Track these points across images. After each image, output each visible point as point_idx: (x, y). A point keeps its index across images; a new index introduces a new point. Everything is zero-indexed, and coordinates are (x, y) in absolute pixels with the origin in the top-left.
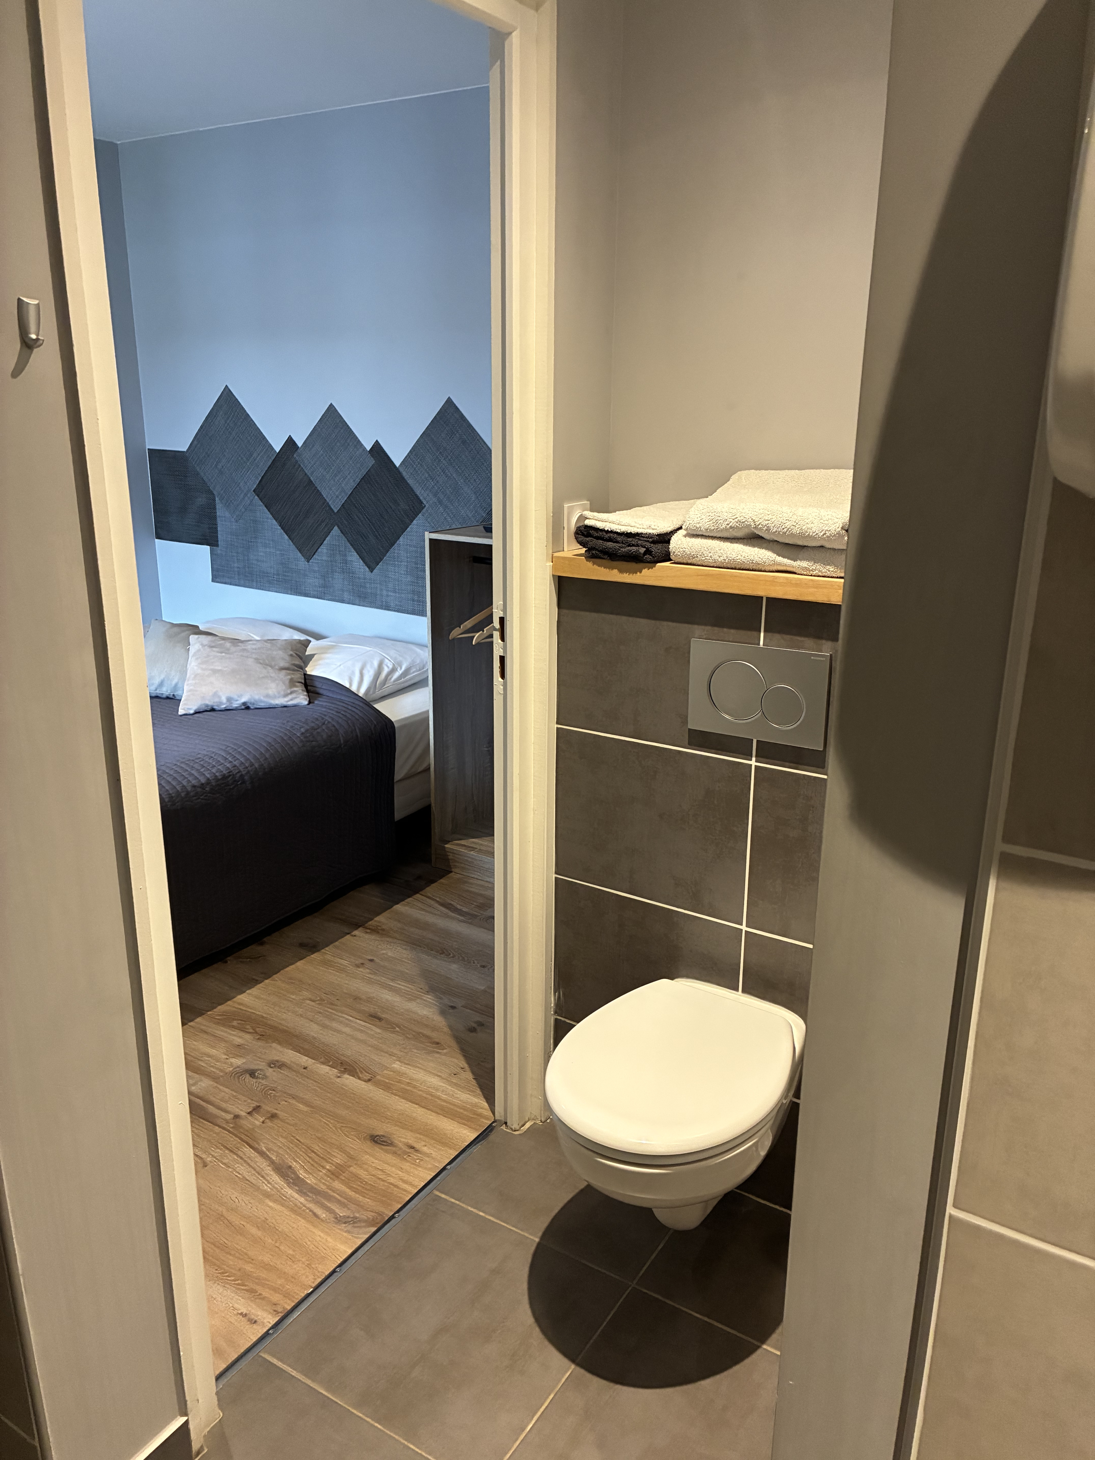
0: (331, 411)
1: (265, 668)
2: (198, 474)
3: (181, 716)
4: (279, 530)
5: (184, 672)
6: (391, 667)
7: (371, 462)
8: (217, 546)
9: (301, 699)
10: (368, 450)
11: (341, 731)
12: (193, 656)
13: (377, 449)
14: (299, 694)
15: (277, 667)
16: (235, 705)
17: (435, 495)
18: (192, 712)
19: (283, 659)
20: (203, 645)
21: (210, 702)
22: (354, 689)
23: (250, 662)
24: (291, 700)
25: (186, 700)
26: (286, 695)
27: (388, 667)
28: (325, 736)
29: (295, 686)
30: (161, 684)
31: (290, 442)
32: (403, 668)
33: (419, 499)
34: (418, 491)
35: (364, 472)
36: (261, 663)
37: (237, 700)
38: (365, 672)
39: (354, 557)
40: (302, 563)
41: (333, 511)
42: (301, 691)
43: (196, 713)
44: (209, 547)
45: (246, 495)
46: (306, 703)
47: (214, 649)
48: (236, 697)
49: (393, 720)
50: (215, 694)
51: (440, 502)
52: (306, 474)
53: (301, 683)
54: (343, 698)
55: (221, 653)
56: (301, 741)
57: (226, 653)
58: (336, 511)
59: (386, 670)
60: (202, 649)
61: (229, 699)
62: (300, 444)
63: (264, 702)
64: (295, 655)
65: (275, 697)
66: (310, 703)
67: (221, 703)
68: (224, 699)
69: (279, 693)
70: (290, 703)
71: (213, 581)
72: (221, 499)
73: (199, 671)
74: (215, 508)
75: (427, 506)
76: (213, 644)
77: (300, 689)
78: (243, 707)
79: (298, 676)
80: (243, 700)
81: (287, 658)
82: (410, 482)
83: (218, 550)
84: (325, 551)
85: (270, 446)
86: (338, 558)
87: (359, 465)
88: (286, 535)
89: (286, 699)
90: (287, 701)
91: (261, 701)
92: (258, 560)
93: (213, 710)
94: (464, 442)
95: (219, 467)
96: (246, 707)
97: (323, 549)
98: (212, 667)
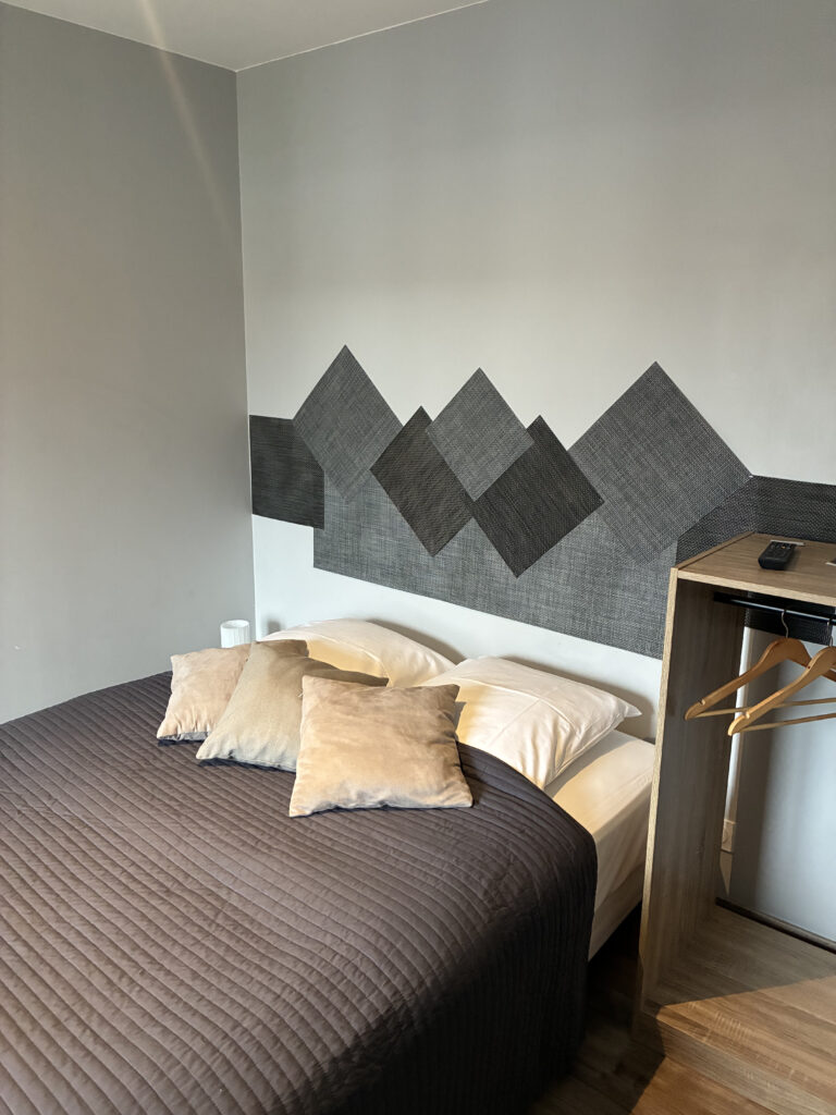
0: (479, 378)
1: (409, 743)
2: (305, 445)
3: (292, 818)
4: (400, 518)
5: (295, 738)
6: (568, 729)
7: (529, 443)
8: (322, 527)
9: (461, 798)
10: (526, 427)
11: (535, 876)
12: (308, 716)
13: (540, 428)
14: (457, 789)
15: (424, 741)
16: (369, 803)
17: (621, 489)
18: (308, 812)
19: (432, 726)
20: (322, 700)
21: (335, 799)
22: (529, 775)
23: (388, 732)
24: (448, 799)
25: (299, 792)
26: (440, 792)
27: (565, 730)
28: (516, 892)
29: (451, 774)
30: (264, 751)
31: (421, 414)
32: (583, 731)
33: (594, 491)
34: (595, 481)
35: (517, 454)
36: (401, 734)
37: (371, 797)
38: (539, 742)
39: (493, 555)
40: (424, 557)
41: (471, 500)
42: (459, 782)
43: (314, 814)
44: (312, 529)
45: (360, 473)
46: (470, 805)
47: (338, 707)
48: (371, 793)
49: (592, 831)
50: (342, 786)
51: (628, 498)
52: (438, 454)
53: (457, 765)
54: (520, 795)
55: (348, 714)
56: (486, 911)
57: (354, 715)
58: (474, 499)
59: (563, 736)
60: (320, 706)
61: (361, 796)
62: (433, 416)
63: (410, 801)
64: (444, 716)
65: (425, 794)
66: (474, 803)
67: (349, 800)
68: (353, 796)
69: (431, 787)
70: (447, 804)
71: (315, 566)
72: (331, 475)
73: (317, 744)
74: (322, 487)
75: (607, 502)
76: (335, 698)
77: (457, 777)
78: (379, 806)
79: (452, 754)
80: (382, 796)
81: (435, 722)
82: (586, 470)
83: (323, 533)
84: (456, 545)
85: (395, 417)
86: (473, 556)
87: (511, 447)
88: (406, 524)
89: (441, 798)
90: (443, 801)
91: (405, 800)
92: (370, 549)
93: (337, 809)
94: (674, 422)
95: (331, 439)
96: (385, 807)
97: (454, 544)
98: (335, 739)
